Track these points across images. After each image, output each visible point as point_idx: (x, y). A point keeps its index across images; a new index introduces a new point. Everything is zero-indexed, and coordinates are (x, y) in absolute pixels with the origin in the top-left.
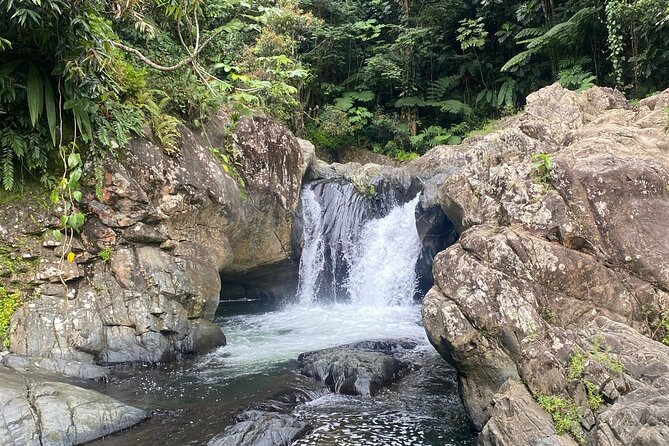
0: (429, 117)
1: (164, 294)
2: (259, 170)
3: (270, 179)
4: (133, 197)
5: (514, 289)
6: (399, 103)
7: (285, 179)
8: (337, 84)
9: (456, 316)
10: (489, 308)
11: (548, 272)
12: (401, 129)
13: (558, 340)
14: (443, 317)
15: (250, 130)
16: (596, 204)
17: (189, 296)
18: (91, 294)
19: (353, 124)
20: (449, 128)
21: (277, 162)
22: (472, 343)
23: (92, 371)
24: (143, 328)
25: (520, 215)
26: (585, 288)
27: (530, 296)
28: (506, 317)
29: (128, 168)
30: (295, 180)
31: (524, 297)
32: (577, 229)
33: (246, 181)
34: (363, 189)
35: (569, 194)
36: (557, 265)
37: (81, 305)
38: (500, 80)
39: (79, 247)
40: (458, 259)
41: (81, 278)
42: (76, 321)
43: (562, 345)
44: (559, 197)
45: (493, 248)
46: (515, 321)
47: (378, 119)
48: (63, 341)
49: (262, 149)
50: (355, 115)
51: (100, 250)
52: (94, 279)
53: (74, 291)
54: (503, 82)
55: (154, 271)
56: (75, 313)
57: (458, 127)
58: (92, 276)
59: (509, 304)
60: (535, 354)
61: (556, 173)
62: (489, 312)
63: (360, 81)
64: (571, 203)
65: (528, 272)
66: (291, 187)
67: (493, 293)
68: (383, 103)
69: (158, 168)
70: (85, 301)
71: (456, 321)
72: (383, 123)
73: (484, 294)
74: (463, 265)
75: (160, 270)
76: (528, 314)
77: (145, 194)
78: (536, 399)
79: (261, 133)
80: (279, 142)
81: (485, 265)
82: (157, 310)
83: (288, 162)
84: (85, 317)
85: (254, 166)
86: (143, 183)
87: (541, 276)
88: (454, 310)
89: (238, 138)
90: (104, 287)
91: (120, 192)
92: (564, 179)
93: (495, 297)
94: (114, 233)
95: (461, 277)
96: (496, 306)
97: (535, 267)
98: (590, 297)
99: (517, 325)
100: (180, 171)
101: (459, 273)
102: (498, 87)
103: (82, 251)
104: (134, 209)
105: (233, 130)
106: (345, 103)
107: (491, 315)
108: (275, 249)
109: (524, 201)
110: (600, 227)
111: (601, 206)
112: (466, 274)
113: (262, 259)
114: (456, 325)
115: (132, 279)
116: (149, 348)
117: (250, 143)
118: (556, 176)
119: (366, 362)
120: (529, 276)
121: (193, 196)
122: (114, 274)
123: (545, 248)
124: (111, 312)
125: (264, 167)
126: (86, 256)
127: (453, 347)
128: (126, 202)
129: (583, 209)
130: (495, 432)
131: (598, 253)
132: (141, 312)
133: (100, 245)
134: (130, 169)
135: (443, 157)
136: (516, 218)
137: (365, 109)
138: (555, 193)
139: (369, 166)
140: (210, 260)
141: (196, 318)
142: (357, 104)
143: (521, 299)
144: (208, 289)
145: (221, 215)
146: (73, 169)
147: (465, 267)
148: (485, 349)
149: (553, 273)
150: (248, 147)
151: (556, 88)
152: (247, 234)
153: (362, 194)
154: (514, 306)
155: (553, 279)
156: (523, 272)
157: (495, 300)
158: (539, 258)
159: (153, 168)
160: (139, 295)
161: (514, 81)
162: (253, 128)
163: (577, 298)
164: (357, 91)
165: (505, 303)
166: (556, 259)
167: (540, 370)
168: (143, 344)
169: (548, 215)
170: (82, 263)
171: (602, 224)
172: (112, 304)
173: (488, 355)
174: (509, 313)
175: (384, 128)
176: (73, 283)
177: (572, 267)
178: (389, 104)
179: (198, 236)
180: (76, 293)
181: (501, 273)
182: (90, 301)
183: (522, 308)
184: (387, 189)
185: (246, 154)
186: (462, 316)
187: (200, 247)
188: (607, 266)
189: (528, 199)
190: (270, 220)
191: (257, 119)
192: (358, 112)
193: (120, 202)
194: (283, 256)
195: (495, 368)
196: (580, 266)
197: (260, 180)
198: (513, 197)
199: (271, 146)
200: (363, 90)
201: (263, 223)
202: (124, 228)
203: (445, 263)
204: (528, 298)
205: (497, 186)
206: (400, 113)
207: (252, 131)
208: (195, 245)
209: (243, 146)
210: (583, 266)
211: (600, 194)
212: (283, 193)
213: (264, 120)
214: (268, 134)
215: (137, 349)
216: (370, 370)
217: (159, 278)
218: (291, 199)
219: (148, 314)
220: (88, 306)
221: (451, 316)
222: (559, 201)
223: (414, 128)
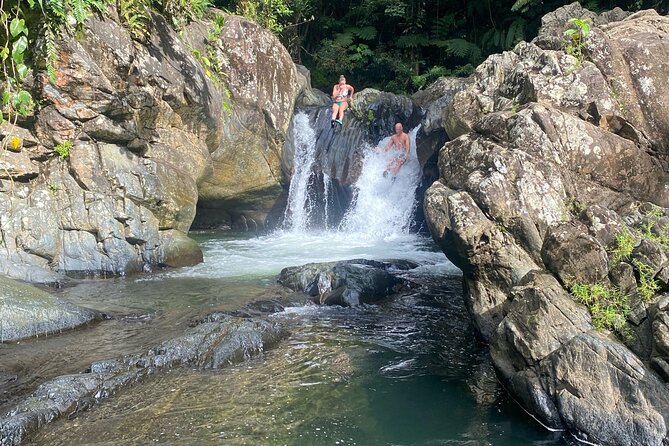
0: (433, 57)
1: (130, 197)
2: (246, 82)
3: (258, 94)
4: (94, 83)
5: (539, 173)
6: (402, 41)
7: (275, 96)
8: (337, 19)
9: (466, 203)
10: (508, 194)
11: (580, 155)
12: (403, 67)
13: (598, 219)
14: (450, 207)
15: (237, 37)
16: (640, 80)
17: (159, 203)
18: (45, 192)
19: (352, 61)
20: (453, 69)
21: (267, 75)
22: (484, 238)
23: (44, 275)
24: (105, 234)
25: (549, 89)
26: (623, 177)
27: (558, 182)
28: (527, 206)
29: (89, 50)
30: (286, 98)
31: (550, 183)
32: (617, 108)
33: (231, 93)
34: (361, 114)
35: (608, 68)
36: (592, 147)
37: (32, 203)
38: (509, 19)
39: (32, 139)
40: (471, 143)
41: (34, 176)
42: (25, 220)
43: (603, 226)
44: (596, 69)
45: (515, 124)
46: (537, 211)
47: (379, 57)
48: (10, 242)
49: (250, 59)
50: (355, 52)
51: (56, 144)
52: (51, 177)
53: (27, 189)
54: (512, 21)
55: (119, 172)
56: (25, 212)
57: (463, 69)
58: (48, 174)
59: (532, 190)
60: (568, 236)
61: (593, 42)
62: (506, 199)
63: (361, 16)
64: (610, 78)
65: (556, 153)
66: (282, 106)
67: (513, 176)
68: (385, 41)
69: (123, 52)
70: (38, 199)
71: (466, 209)
72: (384, 61)
73: (502, 177)
74: (476, 149)
75: (125, 171)
76: (554, 203)
77: (108, 82)
78: (569, 290)
79: (250, 40)
80: (269, 53)
81: (504, 146)
82: (122, 215)
83: (279, 78)
84: (37, 217)
85: (241, 78)
86: (107, 68)
87: (571, 161)
88: (463, 198)
89: (224, 45)
90: (61, 186)
91: (79, 75)
92: (603, 50)
93: (515, 181)
94: (72, 125)
95: (473, 164)
96: (516, 193)
97: (565, 148)
98: (628, 189)
99: (541, 216)
100: (151, 60)
101: (472, 159)
102: (507, 27)
103: (36, 144)
104: (96, 98)
105: (218, 35)
106: (346, 39)
107: (508, 203)
108: (264, 174)
109: (555, 73)
110: (644, 107)
111: (647, 83)
112: (479, 158)
113: (250, 184)
114: (465, 213)
115: (94, 179)
116: (112, 256)
117: (237, 51)
118: (593, 46)
119: (355, 273)
120: (557, 159)
121: (165, 90)
122: (73, 173)
123: (578, 126)
124: (70, 214)
125: (252, 79)
126: (41, 150)
127: (461, 240)
128: (86, 90)
129: (624, 86)
130: (514, 328)
131: (640, 137)
132: (103, 215)
133: (57, 138)
134: (90, 51)
135: (447, 88)
136: (544, 93)
137: (366, 47)
138: (591, 65)
139: (368, 90)
140: (185, 167)
141: (168, 229)
142: (357, 41)
143: (547, 186)
144: (182, 196)
145: (200, 119)
146: (17, 38)
147: (479, 151)
148: (499, 245)
149: (585, 157)
150: (235, 55)
151: (574, 8)
152: (233, 154)
153: (359, 120)
154: (538, 193)
155: (586, 165)
156: (550, 154)
157: (515, 186)
158: (570, 138)
159: (118, 51)
160: (102, 197)
161: (524, 21)
162: (240, 34)
163: (612, 189)
164: (359, 26)
165: (527, 189)
166: (591, 141)
167: (574, 254)
168: (105, 251)
169: (583, 89)
170: (36, 159)
171: (645, 104)
172: (70, 206)
173: (502, 252)
174: (530, 201)
175: (385, 66)
176: (25, 179)
177: (608, 151)
178: (391, 44)
179: (172, 139)
180: (30, 192)
181: (524, 153)
182: (42, 199)
183: (547, 195)
184: (387, 116)
185: (232, 63)
186: (474, 204)
187: (173, 151)
188: (651, 154)
189: (560, 71)
190: (258, 140)
191: (245, 25)
192: (359, 49)
193: (79, 89)
194: (273, 181)
195: (510, 268)
196: (618, 150)
197: (247, 94)
198: (540, 69)
199: (260, 57)
200: (365, 25)
201: (251, 143)
202: (84, 120)
203: (454, 151)
204: (555, 184)
205: (514, 84)
206: (402, 52)
207: (239, 38)
208: (168, 148)
209: (229, 55)
210: (622, 152)
211: (645, 68)
212: (272, 111)
213: (253, 26)
214: (257, 42)
215: (99, 256)
216: (360, 281)
217: (124, 179)
218: (281, 118)
219: (113, 219)
220: (40, 205)
221: (461, 204)
222: (596, 74)
223: (417, 69)
